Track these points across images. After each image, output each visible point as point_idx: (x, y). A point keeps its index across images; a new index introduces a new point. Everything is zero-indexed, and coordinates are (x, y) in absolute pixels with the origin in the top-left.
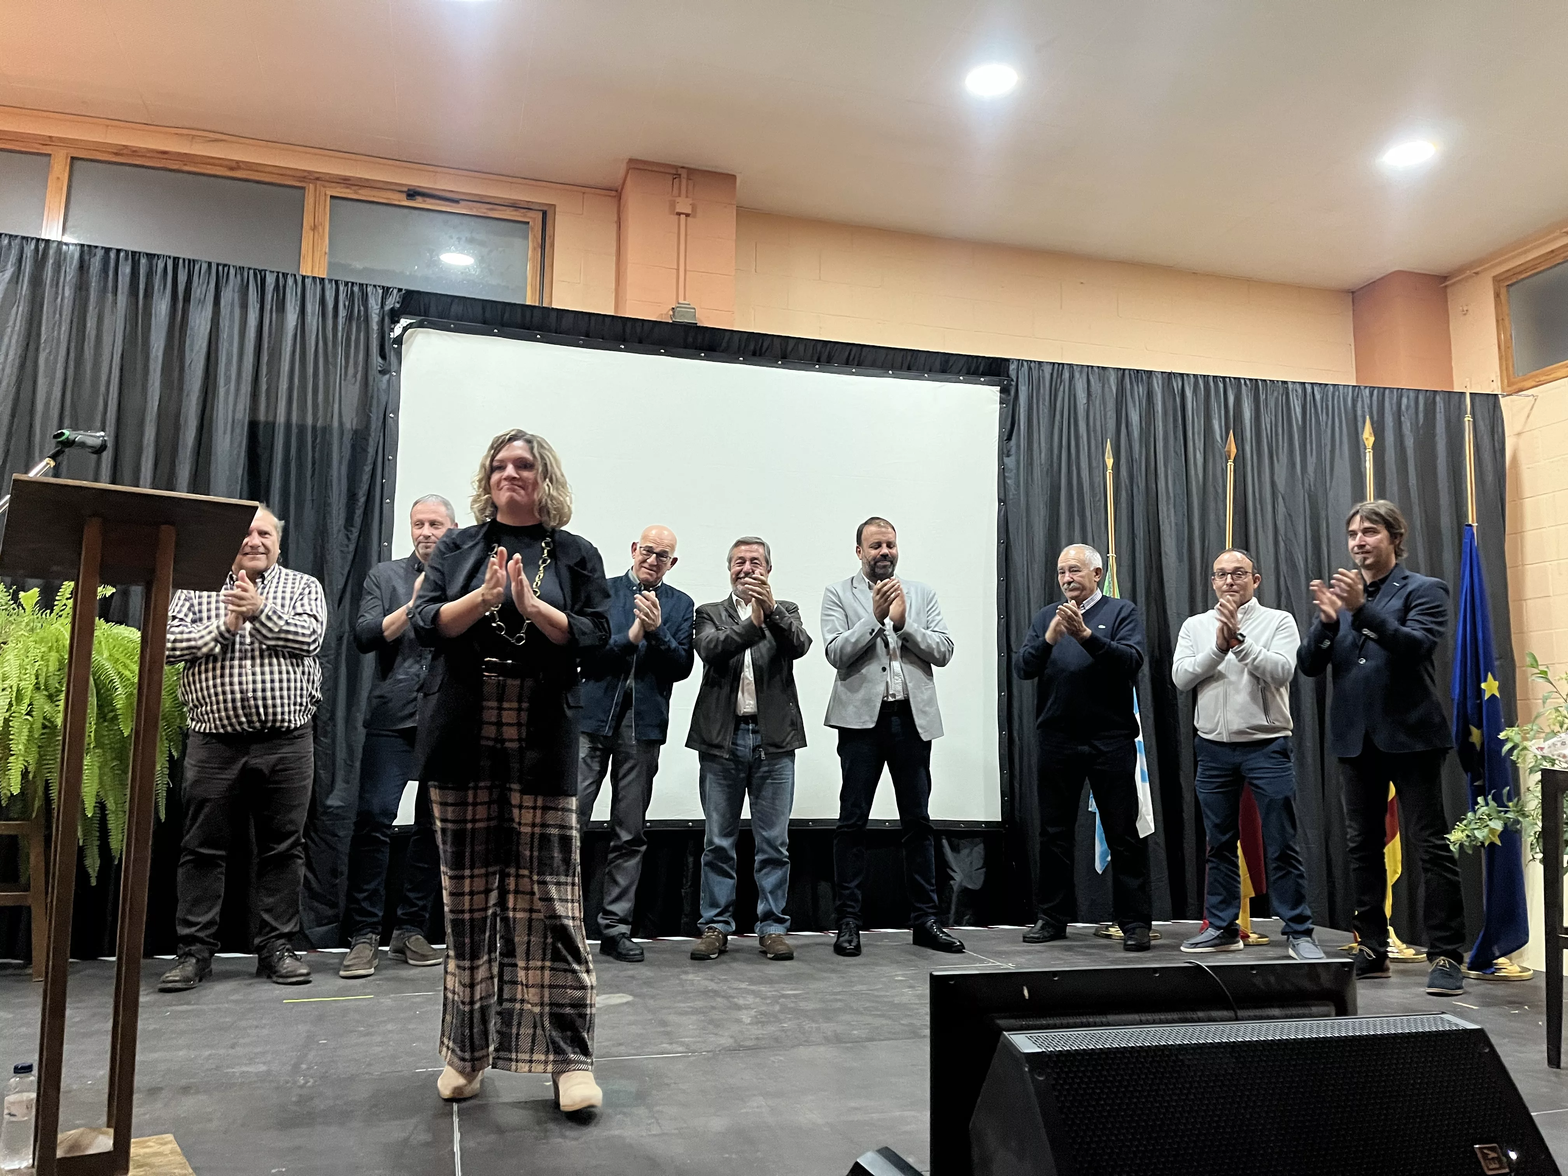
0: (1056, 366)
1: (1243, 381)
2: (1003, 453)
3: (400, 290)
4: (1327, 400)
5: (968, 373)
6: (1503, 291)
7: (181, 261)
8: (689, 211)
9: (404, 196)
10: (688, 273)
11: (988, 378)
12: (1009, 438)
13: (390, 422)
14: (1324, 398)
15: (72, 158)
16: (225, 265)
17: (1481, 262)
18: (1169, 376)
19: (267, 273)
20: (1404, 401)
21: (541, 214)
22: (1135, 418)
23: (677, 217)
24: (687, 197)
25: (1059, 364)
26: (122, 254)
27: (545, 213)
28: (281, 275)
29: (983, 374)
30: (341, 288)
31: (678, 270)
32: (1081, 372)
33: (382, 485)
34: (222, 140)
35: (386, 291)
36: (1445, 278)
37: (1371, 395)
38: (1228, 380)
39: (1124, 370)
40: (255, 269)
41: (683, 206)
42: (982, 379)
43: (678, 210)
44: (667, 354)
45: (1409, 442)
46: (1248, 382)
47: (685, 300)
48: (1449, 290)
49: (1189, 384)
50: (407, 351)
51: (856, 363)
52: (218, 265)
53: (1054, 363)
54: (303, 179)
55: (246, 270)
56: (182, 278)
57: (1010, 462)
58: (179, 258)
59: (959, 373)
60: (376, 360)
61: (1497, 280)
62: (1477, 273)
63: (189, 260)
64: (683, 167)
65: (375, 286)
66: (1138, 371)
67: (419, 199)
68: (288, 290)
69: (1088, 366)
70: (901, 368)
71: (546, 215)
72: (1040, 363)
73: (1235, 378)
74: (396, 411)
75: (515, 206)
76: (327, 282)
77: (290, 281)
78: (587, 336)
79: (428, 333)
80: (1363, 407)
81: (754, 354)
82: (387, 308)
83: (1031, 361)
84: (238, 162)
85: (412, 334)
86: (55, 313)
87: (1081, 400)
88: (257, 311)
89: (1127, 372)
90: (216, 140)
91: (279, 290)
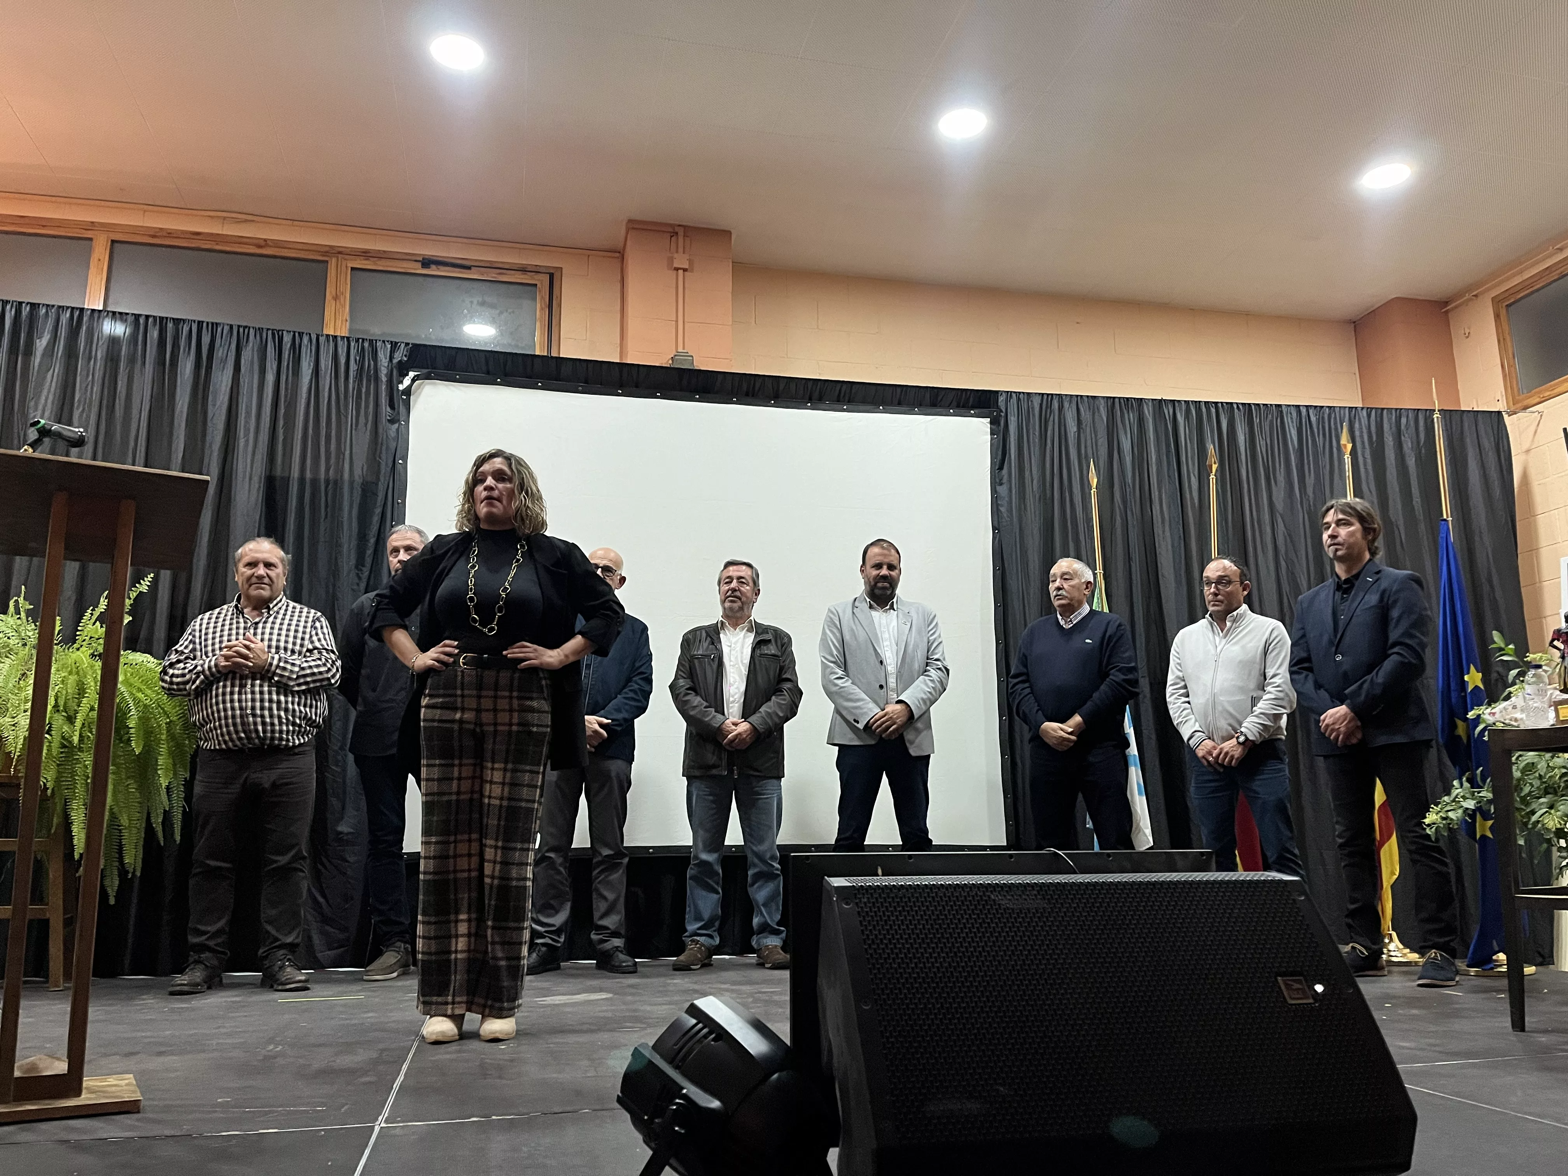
0: (1045, 397)
1: (1235, 406)
2: (996, 482)
3: (407, 344)
4: (1323, 422)
5: (958, 406)
6: (1503, 312)
7: (205, 325)
8: (687, 267)
9: (420, 265)
10: (687, 325)
11: (977, 411)
12: (1001, 468)
13: (398, 467)
14: (1320, 420)
15: (113, 242)
16: (245, 327)
17: (1478, 284)
18: (1160, 403)
19: (285, 333)
20: (1404, 420)
21: (549, 276)
22: (1126, 445)
23: (675, 272)
24: (684, 253)
25: (1048, 395)
26: (151, 320)
27: (552, 276)
28: (297, 334)
29: (973, 408)
30: (352, 344)
31: (677, 321)
32: (1070, 402)
34: (250, 221)
35: (395, 345)
36: (1446, 303)
37: (1369, 416)
38: (1220, 405)
39: (1114, 398)
40: (273, 330)
41: (681, 261)
42: (972, 412)
43: (676, 265)
44: (663, 397)
45: (1411, 462)
46: (1241, 406)
47: (684, 349)
48: (1450, 315)
49: (1181, 409)
50: (415, 401)
51: (847, 398)
52: (239, 326)
53: (1043, 394)
54: (325, 254)
55: (265, 331)
56: (206, 339)
57: (1003, 490)
58: (203, 322)
59: (949, 406)
60: (385, 409)
61: (1496, 301)
62: (1476, 296)
63: (212, 324)
64: (679, 226)
65: (384, 341)
66: (1127, 399)
67: (433, 267)
68: (303, 349)
69: (1077, 396)
70: (891, 404)
71: (553, 277)
72: (1028, 394)
73: (1227, 403)
74: (405, 458)
75: (523, 270)
76: (339, 339)
77: (305, 339)
78: (586, 382)
79: (434, 384)
80: (1361, 429)
81: (747, 395)
82: (395, 361)
83: (1020, 393)
84: (265, 240)
85: (420, 386)
86: (88, 375)
87: (1072, 427)
88: (275, 367)
89: (1117, 400)
90: (246, 221)
91: (296, 347)
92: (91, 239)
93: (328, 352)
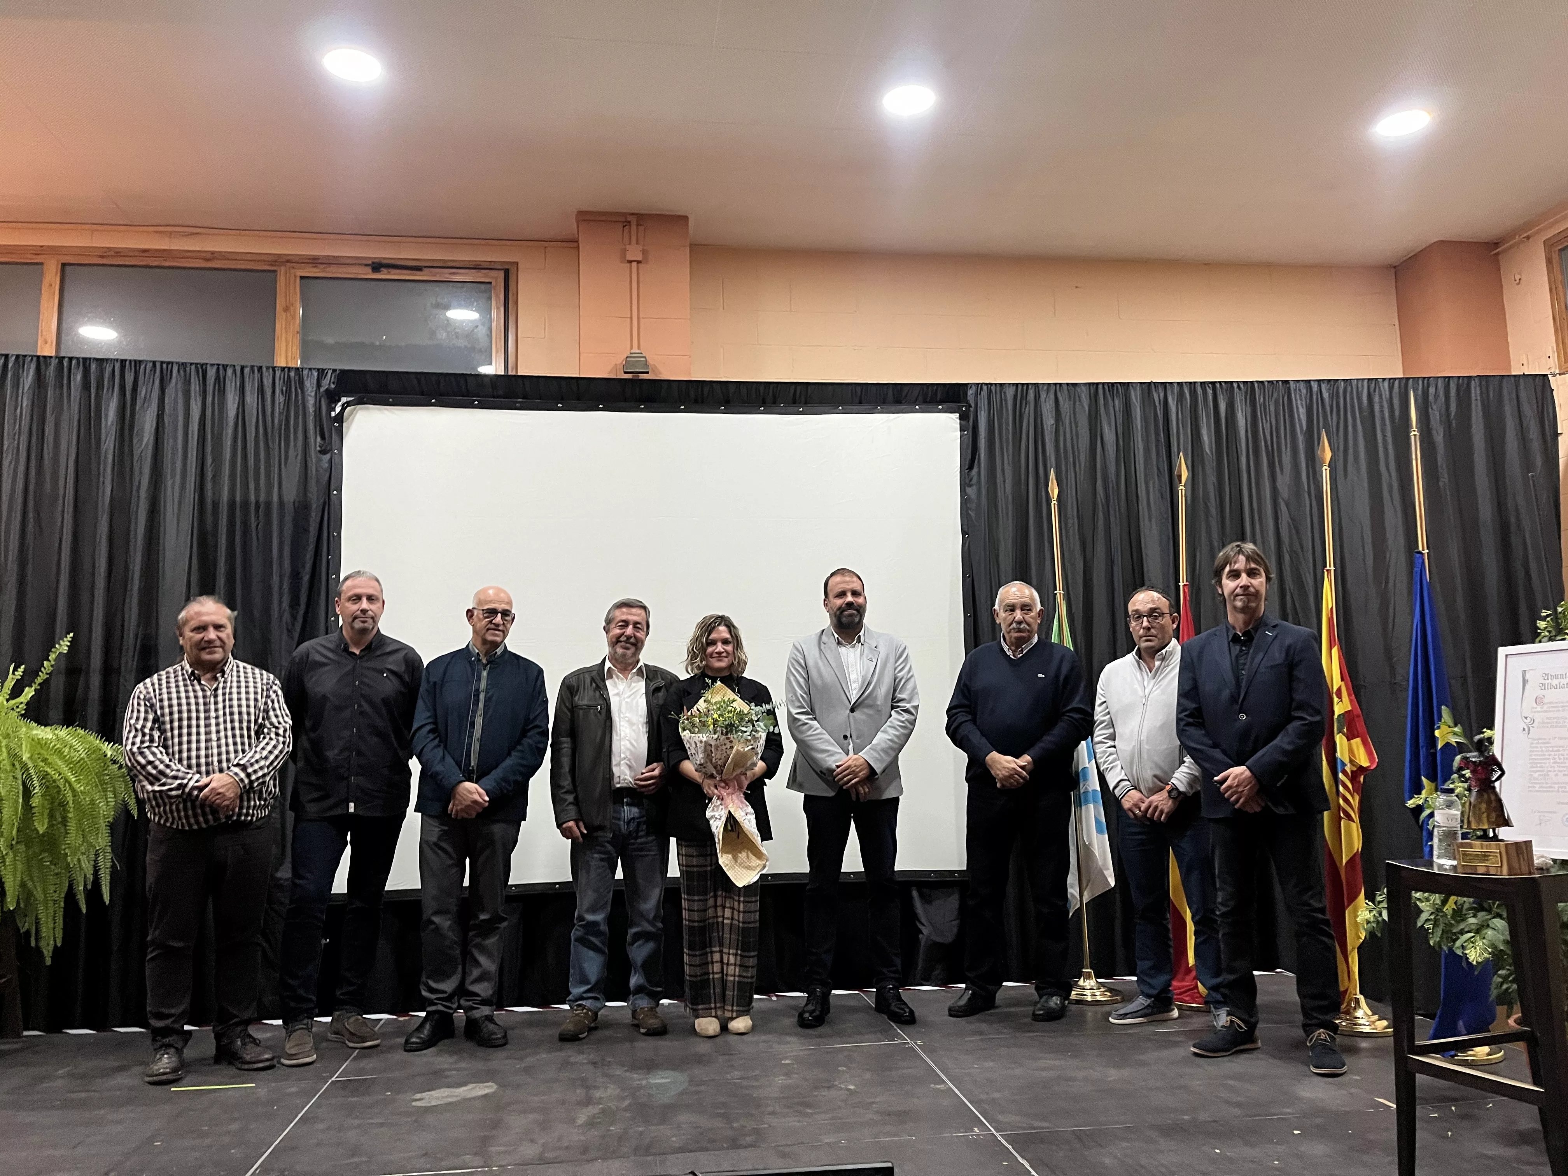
0: (1020, 387)
1: (1235, 385)
2: (965, 484)
3: (334, 371)
4: (1338, 397)
5: (925, 402)
6: (1555, 257)
7: (128, 363)
8: (640, 259)
9: (369, 269)
10: (642, 320)
11: (945, 406)
12: (971, 468)
13: (333, 498)
14: (1334, 395)
16: (168, 363)
17: (1528, 225)
18: (1148, 387)
19: (208, 366)
20: (1432, 390)
21: (502, 274)
22: (1109, 436)
23: (628, 265)
24: (637, 243)
25: (1023, 384)
26: (74, 362)
27: (507, 272)
28: (221, 367)
29: (941, 402)
30: (278, 374)
31: (631, 318)
32: (1048, 391)
33: (328, 561)
34: (197, 234)
35: (322, 373)
36: (1496, 244)
37: (1391, 388)
38: (1218, 385)
39: (1097, 384)
40: (197, 364)
41: (634, 253)
42: (940, 407)
43: (629, 258)
45: (1439, 437)
46: (1242, 385)
47: (639, 348)
48: (1500, 257)
50: (348, 428)
51: (803, 400)
52: (162, 363)
53: (1017, 384)
54: (274, 263)
55: (188, 365)
56: (129, 378)
57: (971, 491)
58: (126, 360)
59: (915, 403)
60: (315, 442)
61: (1549, 245)
62: (1528, 238)
63: (135, 361)
64: (632, 214)
65: (310, 369)
66: (1113, 384)
67: (384, 270)
68: (228, 382)
69: (1055, 384)
70: (852, 403)
71: (508, 274)
72: (1001, 385)
73: (1225, 382)
74: (339, 490)
75: (477, 267)
76: (264, 369)
77: (230, 371)
78: (526, 397)
79: (368, 409)
80: (1381, 403)
81: (696, 401)
82: (322, 389)
83: (991, 384)
84: (213, 253)
85: (351, 413)
87: (1049, 421)
88: (199, 404)
89: (1100, 386)
90: (192, 234)
91: (220, 382)
92: (42, 264)
93: (253, 384)
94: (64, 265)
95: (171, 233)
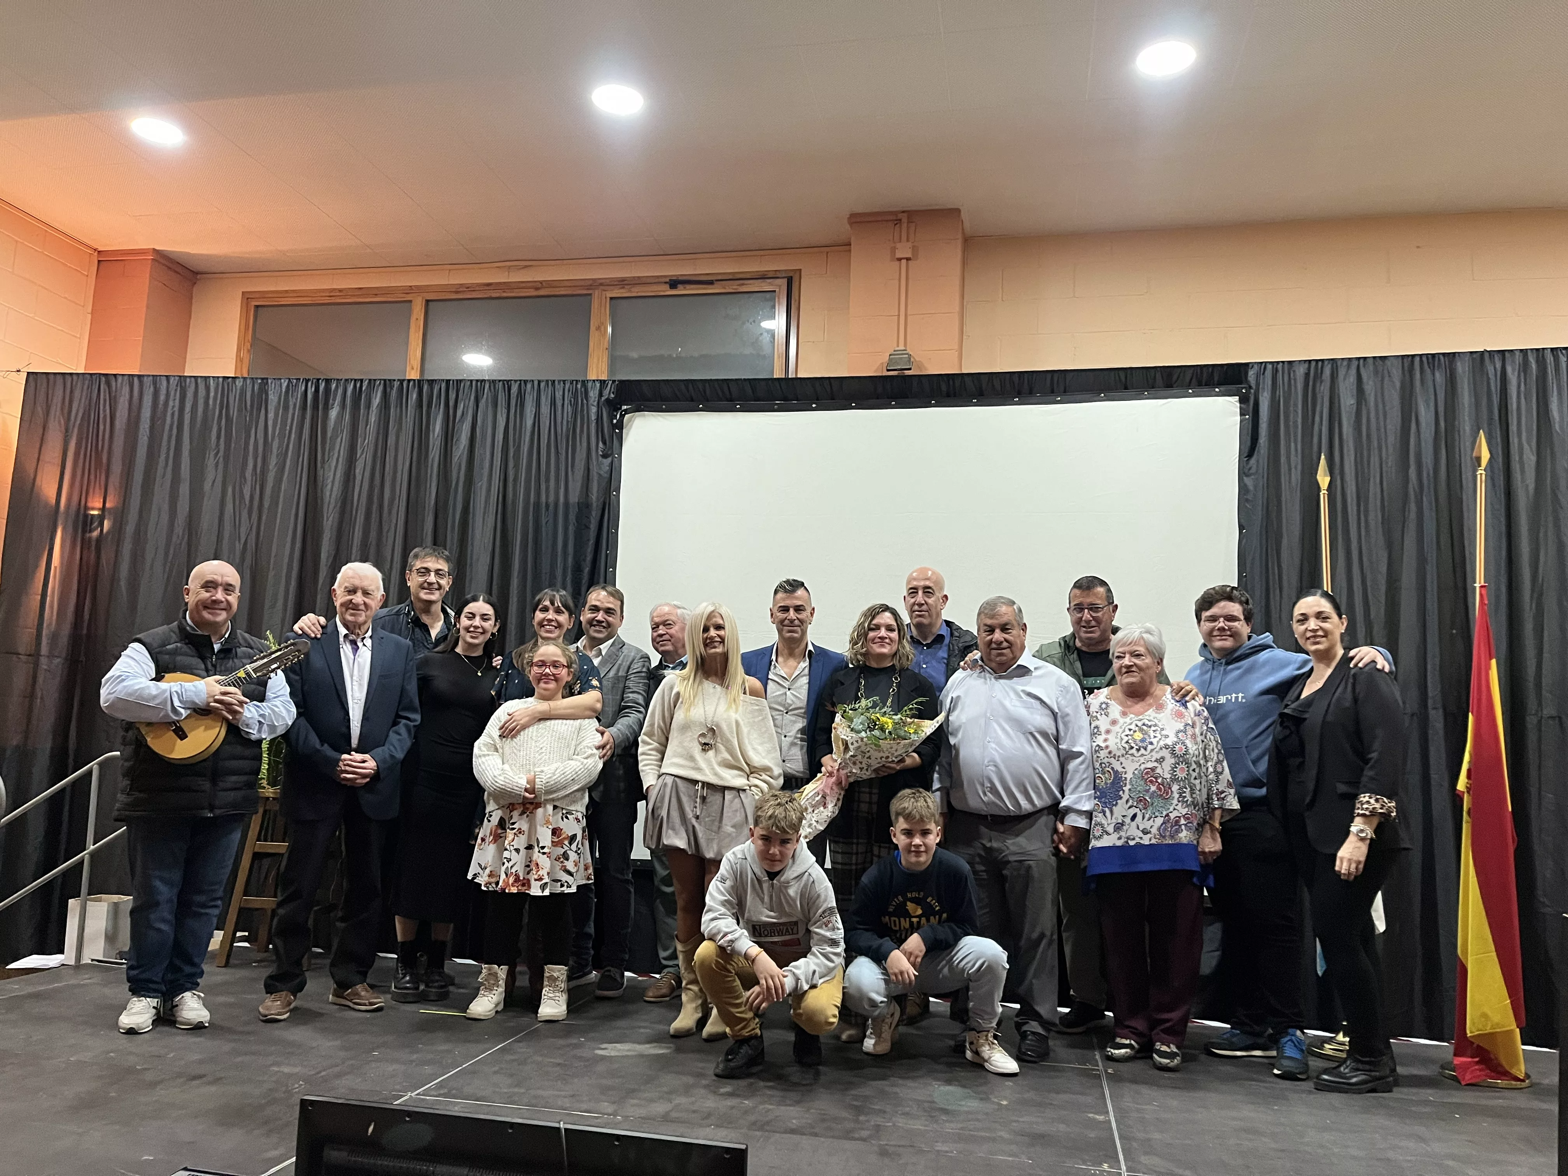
0: (1313, 364)
2: (1243, 473)
3: (614, 381)
5: (1200, 384)
7: (451, 383)
8: (909, 255)
9: (668, 286)
10: (909, 318)
11: (1223, 388)
12: (1250, 455)
13: (611, 499)
18: (1480, 358)
21: (785, 281)
22: (1425, 414)
23: (897, 263)
24: (908, 240)
25: (1317, 361)
28: (522, 383)
29: (1219, 384)
30: (567, 386)
31: (899, 315)
32: (1349, 366)
33: (607, 555)
35: (603, 384)
39: (1413, 356)
40: (504, 381)
41: (904, 251)
42: (1217, 390)
43: (898, 255)
44: (859, 407)
47: (905, 345)
50: (627, 434)
51: (1062, 389)
52: (477, 381)
53: (1310, 361)
54: (590, 287)
56: (452, 396)
57: (1250, 482)
58: (450, 380)
59: (1189, 386)
60: (597, 446)
63: (457, 381)
64: (903, 212)
65: (593, 381)
66: (1433, 355)
67: (681, 287)
68: (527, 397)
69: (1359, 359)
70: (1116, 390)
71: (791, 279)
72: (1290, 362)
74: (618, 490)
75: (763, 277)
76: (556, 383)
77: (529, 386)
79: (644, 415)
82: (603, 399)
83: (1278, 362)
84: (541, 282)
85: (630, 420)
87: (1348, 401)
88: (505, 416)
89: (1417, 359)
90: (526, 267)
91: (521, 395)
92: (410, 301)
93: (547, 398)
94: (428, 301)
95: (510, 267)
